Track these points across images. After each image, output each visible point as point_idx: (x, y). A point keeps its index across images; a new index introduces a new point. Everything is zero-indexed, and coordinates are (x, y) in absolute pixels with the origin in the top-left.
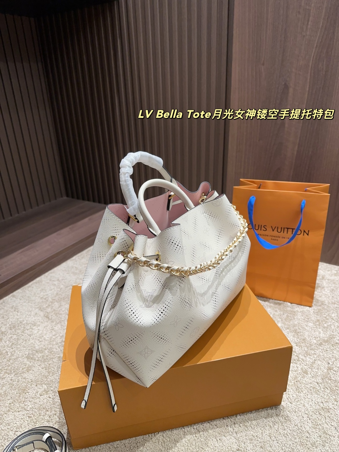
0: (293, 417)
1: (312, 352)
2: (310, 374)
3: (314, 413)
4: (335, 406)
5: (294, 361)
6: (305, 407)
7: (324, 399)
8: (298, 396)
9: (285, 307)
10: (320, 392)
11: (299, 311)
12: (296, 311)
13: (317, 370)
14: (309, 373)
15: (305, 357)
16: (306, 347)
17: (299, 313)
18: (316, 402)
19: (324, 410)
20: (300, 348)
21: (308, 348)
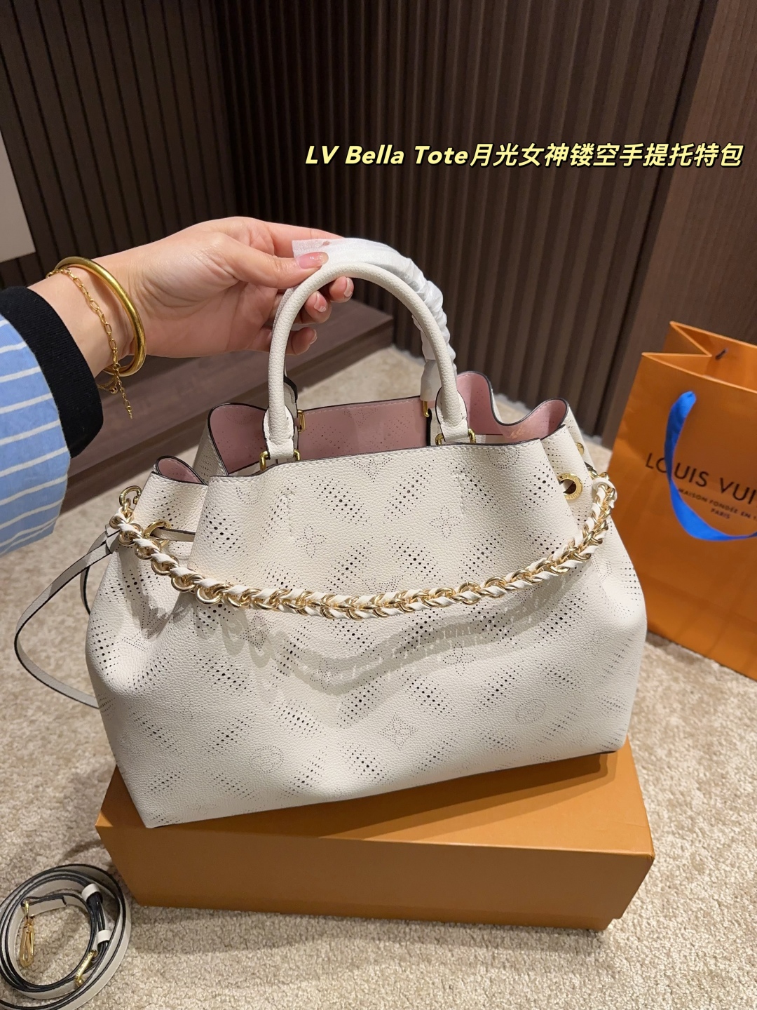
0: (632, 977)
1: (733, 814)
2: (710, 874)
3: (687, 979)
4: (744, 976)
5: (680, 832)
6: (671, 960)
7: (722, 950)
8: (661, 926)
9: (702, 672)
10: (717, 929)
11: (735, 691)
12: (728, 692)
13: (728, 869)
14: (707, 872)
15: (711, 825)
16: (721, 799)
17: (732, 699)
18: (701, 954)
19: (712, 979)
20: (705, 797)
21: (725, 802)
